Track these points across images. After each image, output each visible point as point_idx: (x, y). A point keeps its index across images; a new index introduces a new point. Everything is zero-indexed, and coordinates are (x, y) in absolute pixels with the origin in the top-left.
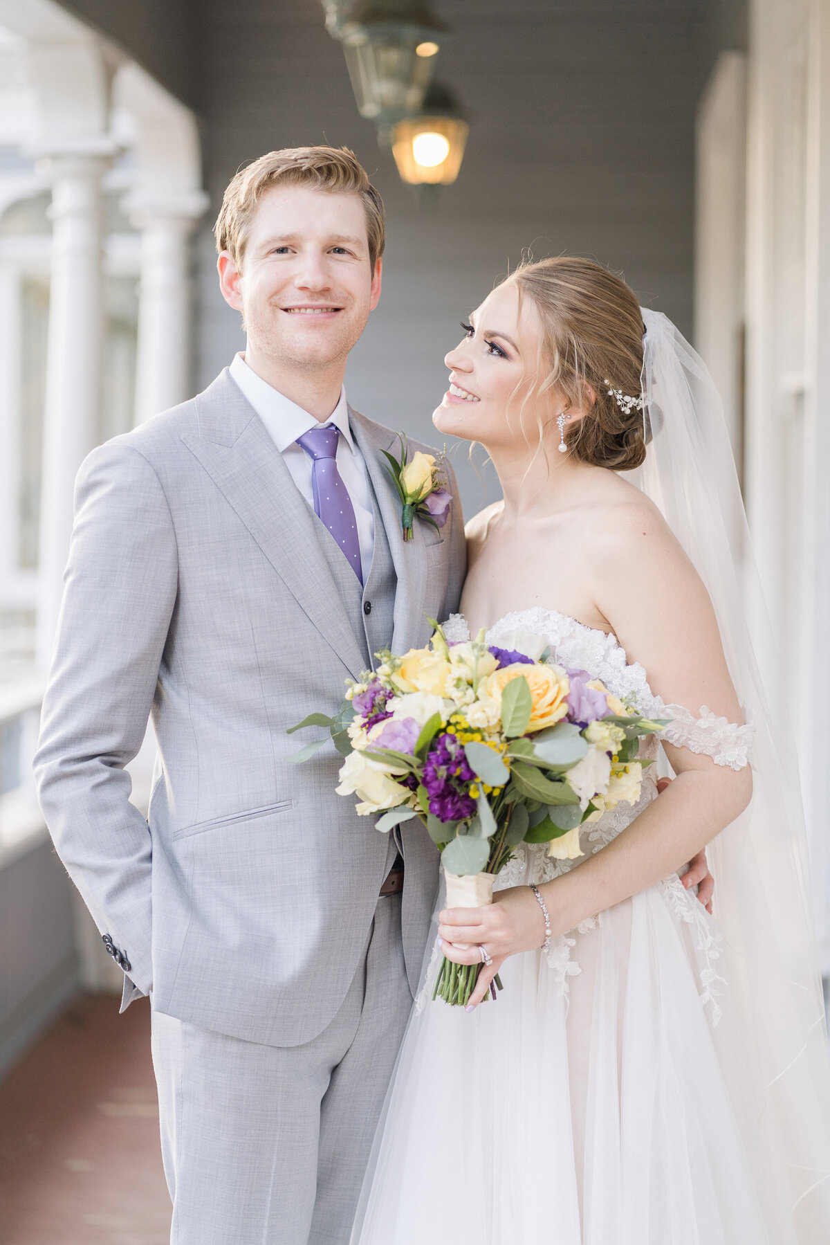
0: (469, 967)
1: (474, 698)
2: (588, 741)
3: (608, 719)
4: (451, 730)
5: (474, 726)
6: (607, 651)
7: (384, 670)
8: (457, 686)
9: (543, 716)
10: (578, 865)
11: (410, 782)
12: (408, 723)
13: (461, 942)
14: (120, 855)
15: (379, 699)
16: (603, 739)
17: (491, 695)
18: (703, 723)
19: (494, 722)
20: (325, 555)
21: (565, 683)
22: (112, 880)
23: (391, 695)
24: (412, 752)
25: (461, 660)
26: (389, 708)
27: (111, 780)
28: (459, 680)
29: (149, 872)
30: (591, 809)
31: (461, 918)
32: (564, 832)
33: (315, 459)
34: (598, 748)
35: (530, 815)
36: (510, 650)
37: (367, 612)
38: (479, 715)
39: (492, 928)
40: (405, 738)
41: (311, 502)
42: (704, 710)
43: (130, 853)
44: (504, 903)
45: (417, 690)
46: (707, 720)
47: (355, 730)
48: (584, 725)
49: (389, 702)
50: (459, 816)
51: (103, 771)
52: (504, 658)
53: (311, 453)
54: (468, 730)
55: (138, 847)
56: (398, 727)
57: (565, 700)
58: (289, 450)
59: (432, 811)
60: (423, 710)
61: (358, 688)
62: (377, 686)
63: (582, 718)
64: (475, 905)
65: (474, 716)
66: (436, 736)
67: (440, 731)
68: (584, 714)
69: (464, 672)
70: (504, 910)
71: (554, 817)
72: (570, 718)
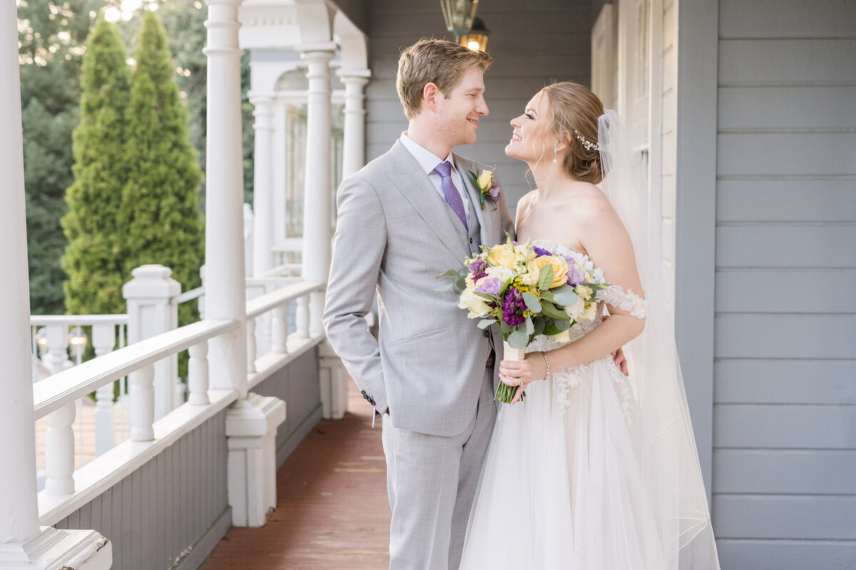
0: (513, 387)
1: (526, 271)
2: (577, 294)
3: (584, 284)
4: (515, 285)
5: (525, 284)
6: (584, 263)
7: (484, 255)
8: (518, 265)
9: (556, 282)
10: (567, 346)
11: (493, 305)
12: (496, 280)
13: (510, 376)
14: (365, 355)
15: (481, 267)
16: (584, 293)
17: (533, 270)
18: (628, 297)
19: (535, 282)
20: (451, 219)
21: (566, 265)
22: (363, 366)
23: (487, 266)
24: (498, 294)
25: (521, 253)
26: (486, 272)
27: (358, 323)
28: (519, 262)
29: (380, 361)
30: (574, 322)
31: (511, 365)
32: (561, 332)
33: (442, 177)
34: (580, 297)
35: (546, 322)
36: (541, 248)
37: (471, 243)
38: (529, 279)
39: (524, 371)
40: (494, 287)
41: (443, 196)
42: (629, 291)
43: (370, 354)
44: (530, 359)
45: (500, 265)
46: (631, 295)
47: (469, 279)
48: (574, 286)
49: (486, 269)
50: (516, 323)
51: (355, 319)
52: (539, 252)
53: (440, 175)
54: (523, 286)
55: (373, 351)
56: (491, 282)
57: (567, 274)
58: (431, 174)
59: (504, 320)
60: (502, 275)
61: (471, 261)
62: (480, 261)
63: (573, 282)
64: (517, 360)
65: (526, 279)
66: (508, 287)
67: (510, 285)
68: (575, 281)
69: (522, 259)
70: (530, 363)
71: (556, 325)
72: (568, 283)
